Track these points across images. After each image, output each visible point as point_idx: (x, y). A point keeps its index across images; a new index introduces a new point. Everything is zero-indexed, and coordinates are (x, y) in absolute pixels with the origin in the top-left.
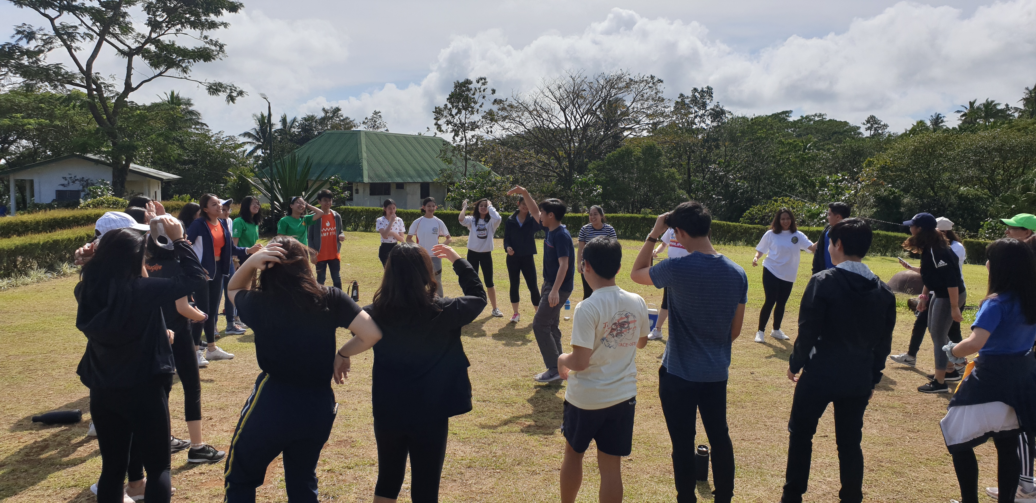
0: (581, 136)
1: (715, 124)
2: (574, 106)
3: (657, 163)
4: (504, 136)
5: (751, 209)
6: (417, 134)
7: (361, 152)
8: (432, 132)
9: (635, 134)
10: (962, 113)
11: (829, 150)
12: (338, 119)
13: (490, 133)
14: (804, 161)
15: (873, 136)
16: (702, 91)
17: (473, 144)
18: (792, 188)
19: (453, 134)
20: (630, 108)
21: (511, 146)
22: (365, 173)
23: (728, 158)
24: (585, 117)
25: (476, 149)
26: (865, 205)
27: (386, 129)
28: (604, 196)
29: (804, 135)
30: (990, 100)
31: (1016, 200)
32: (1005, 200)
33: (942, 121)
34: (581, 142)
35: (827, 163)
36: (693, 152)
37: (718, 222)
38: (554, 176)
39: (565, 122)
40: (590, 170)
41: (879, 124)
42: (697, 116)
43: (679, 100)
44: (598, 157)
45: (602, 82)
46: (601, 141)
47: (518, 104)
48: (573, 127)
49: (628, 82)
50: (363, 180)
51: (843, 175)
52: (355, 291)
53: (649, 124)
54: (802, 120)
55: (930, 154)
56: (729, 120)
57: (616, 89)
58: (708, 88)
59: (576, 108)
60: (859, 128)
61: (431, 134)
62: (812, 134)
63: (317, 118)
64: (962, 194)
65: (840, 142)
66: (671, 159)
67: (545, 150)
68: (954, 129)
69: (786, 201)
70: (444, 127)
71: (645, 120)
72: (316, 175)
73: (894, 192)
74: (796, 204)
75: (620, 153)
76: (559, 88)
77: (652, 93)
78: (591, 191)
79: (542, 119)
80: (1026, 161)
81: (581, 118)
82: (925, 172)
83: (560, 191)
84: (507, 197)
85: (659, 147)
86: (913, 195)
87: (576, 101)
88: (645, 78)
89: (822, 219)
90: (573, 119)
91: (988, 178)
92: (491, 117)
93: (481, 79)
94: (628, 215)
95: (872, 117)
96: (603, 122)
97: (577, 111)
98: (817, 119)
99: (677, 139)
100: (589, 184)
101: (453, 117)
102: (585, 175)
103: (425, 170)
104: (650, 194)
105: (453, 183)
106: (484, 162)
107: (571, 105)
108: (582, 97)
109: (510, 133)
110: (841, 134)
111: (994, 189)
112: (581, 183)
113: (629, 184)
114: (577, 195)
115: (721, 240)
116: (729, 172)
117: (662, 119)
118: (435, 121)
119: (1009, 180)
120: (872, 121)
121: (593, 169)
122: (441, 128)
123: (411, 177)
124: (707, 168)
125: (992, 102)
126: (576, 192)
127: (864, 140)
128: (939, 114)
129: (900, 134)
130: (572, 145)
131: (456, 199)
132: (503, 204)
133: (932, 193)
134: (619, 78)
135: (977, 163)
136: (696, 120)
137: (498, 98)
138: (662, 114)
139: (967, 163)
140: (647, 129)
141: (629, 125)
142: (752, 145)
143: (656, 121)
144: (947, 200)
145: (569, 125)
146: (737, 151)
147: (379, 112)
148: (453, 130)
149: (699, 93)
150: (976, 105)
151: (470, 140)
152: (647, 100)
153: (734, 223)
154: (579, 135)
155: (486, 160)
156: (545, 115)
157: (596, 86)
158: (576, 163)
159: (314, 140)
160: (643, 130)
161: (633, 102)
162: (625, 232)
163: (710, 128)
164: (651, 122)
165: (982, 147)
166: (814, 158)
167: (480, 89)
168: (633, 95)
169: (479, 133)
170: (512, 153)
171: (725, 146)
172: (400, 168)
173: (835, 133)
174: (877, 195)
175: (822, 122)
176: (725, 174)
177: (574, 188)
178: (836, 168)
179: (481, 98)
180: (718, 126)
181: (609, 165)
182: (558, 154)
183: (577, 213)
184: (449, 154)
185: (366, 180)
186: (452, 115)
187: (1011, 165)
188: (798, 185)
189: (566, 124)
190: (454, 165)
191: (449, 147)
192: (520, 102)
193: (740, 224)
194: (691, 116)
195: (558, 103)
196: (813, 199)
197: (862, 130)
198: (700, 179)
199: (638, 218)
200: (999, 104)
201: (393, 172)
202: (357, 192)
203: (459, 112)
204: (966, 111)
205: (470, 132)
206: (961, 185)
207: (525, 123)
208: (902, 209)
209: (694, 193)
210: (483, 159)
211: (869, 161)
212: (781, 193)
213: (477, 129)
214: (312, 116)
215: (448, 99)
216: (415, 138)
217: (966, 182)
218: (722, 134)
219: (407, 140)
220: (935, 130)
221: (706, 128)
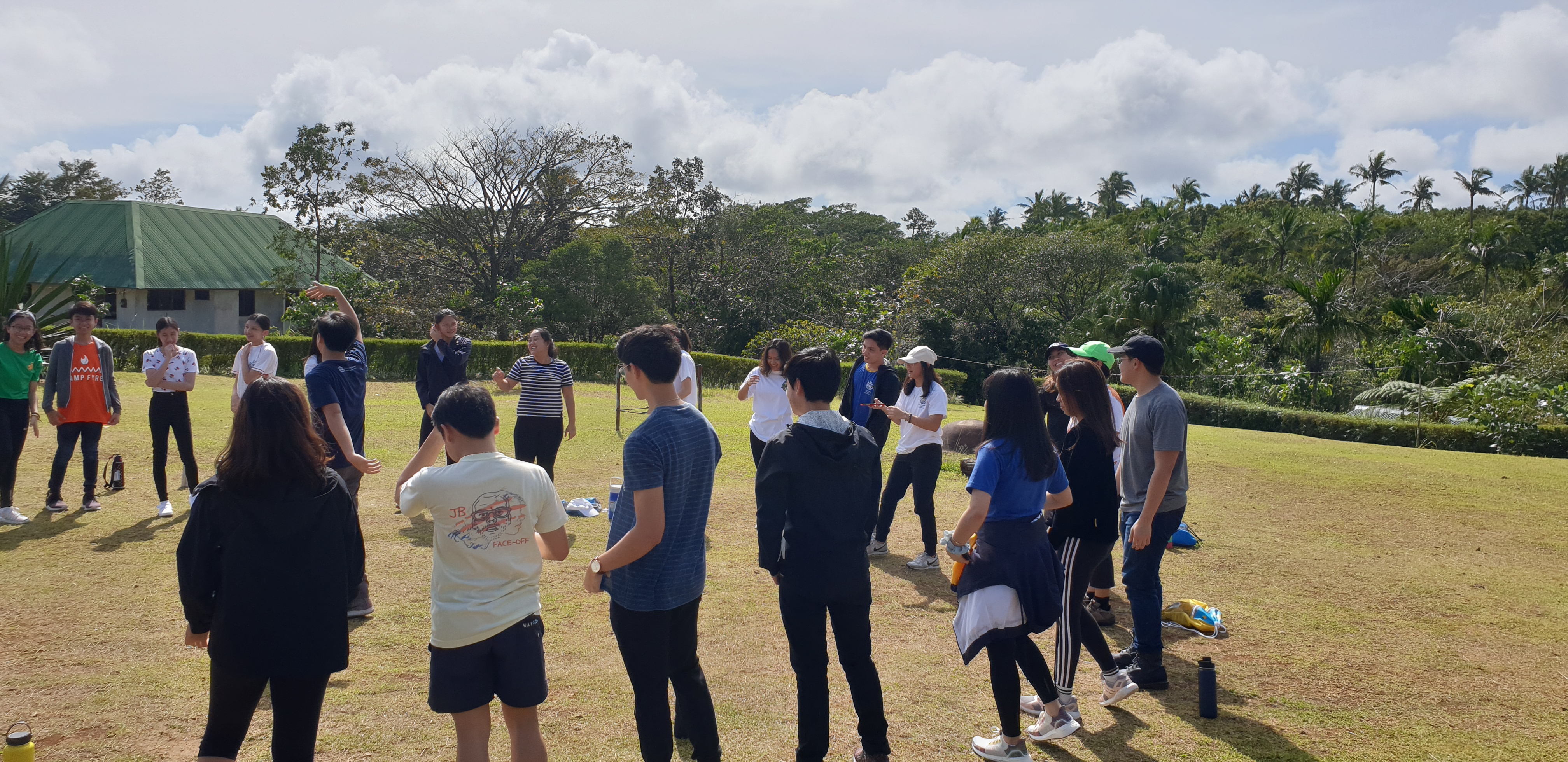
0: (509, 222)
1: (706, 213)
2: (498, 175)
3: (626, 268)
4: (384, 217)
5: (757, 336)
6: (234, 210)
7: (132, 237)
8: (261, 206)
9: (592, 222)
10: (1026, 209)
11: (859, 255)
12: (89, 181)
13: (359, 211)
14: (827, 270)
15: (915, 238)
16: (688, 163)
17: (331, 228)
18: (812, 307)
19: (297, 211)
20: (584, 183)
21: (397, 234)
22: (140, 273)
23: (725, 263)
24: (516, 193)
25: (337, 236)
26: (907, 332)
27: (178, 199)
28: (547, 316)
29: (828, 234)
30: (1058, 192)
31: (1091, 324)
32: (1078, 326)
33: (1003, 219)
34: (509, 231)
35: (857, 273)
36: (678, 253)
37: (712, 355)
38: (468, 283)
39: (483, 199)
40: (525, 275)
41: (924, 220)
42: (681, 200)
43: (656, 175)
44: (537, 255)
45: (540, 141)
46: (541, 231)
47: (406, 167)
48: (496, 208)
49: (580, 143)
50: (135, 285)
51: (877, 290)
52: (117, 473)
53: (614, 208)
54: (824, 211)
55: (989, 262)
56: (725, 209)
57: (561, 153)
58: (696, 159)
59: (501, 179)
60: (898, 225)
61: (257, 210)
62: (837, 231)
63: (48, 177)
64: (1027, 318)
65: (873, 243)
66: (645, 262)
67: (451, 241)
68: (1017, 229)
69: (804, 325)
70: (280, 200)
71: (607, 203)
72: (47, 275)
73: (943, 314)
74: (817, 329)
75: (570, 250)
76: (474, 146)
77: (616, 162)
78: (526, 307)
79: (446, 193)
80: (1102, 273)
81: (509, 194)
82: (981, 286)
83: (477, 305)
84: (390, 314)
85: (628, 243)
86: (967, 318)
87: (500, 167)
88: (605, 140)
89: (850, 351)
90: (496, 194)
91: (1058, 296)
92: (361, 185)
93: (344, 125)
94: (583, 344)
95: (916, 211)
96: (543, 201)
97: (502, 184)
98: (844, 211)
99: (654, 233)
100: (522, 296)
101: (297, 183)
102: (518, 282)
103: (248, 270)
104: (616, 313)
105: (296, 292)
106: (350, 257)
107: (493, 174)
108: (510, 162)
109: (393, 212)
110: (876, 233)
111: (1066, 311)
112: (510, 294)
113: (585, 297)
114: (503, 311)
115: (716, 381)
116: (727, 283)
117: (631, 203)
118: (264, 190)
119: (1083, 298)
120: (915, 216)
121: (530, 272)
122: (275, 201)
123: (222, 281)
124: (697, 276)
125: (1062, 194)
126: (504, 307)
127: (904, 241)
128: (999, 209)
129: (950, 234)
130: (496, 235)
131: (302, 317)
132: (382, 326)
133: (990, 316)
134: (567, 137)
135: (1046, 275)
136: (681, 207)
137: (374, 157)
138: (631, 194)
139: (1033, 275)
140: (610, 216)
141: (582, 208)
142: (758, 245)
143: (622, 205)
144: (1009, 325)
145: (491, 203)
146: (737, 254)
147: (167, 172)
148: (297, 205)
149: (684, 167)
150: (1044, 197)
151: (326, 221)
152: (609, 172)
153: (734, 357)
154: (506, 219)
155: (354, 254)
156: (450, 187)
157: (531, 146)
158: (504, 263)
159: (42, 214)
160: (604, 217)
161: (588, 175)
162: (579, 371)
163: (700, 219)
164: (616, 205)
165: (1051, 255)
166: (840, 266)
167: (341, 140)
168: (587, 164)
169: (341, 211)
170: (397, 244)
171: (721, 245)
172: (203, 265)
173: (868, 231)
174: (921, 318)
175: (851, 215)
176: (722, 286)
177: (500, 301)
178: (869, 280)
179: (344, 155)
180: (712, 216)
181: (554, 268)
182: (474, 248)
183: (506, 340)
184: (290, 244)
185: (141, 284)
186: (296, 181)
187: (1084, 278)
188: (819, 304)
189: (485, 203)
190: (298, 260)
191: (290, 232)
192: (411, 165)
193: (743, 358)
194: (673, 200)
195: (471, 167)
196: (839, 324)
197: (903, 228)
198: (688, 293)
199: (598, 348)
200: (1070, 198)
201: (190, 272)
202: (124, 304)
203: (307, 175)
204: (1031, 206)
205: (325, 208)
206: (1026, 304)
207: (418, 198)
208: (954, 338)
209: (679, 313)
210: (349, 253)
211: (911, 271)
212: (797, 314)
213: (338, 204)
214: (39, 174)
215: (287, 154)
216: (230, 215)
217: (1031, 301)
218: (717, 228)
219: (216, 219)
220: (993, 231)
221: (694, 218)
